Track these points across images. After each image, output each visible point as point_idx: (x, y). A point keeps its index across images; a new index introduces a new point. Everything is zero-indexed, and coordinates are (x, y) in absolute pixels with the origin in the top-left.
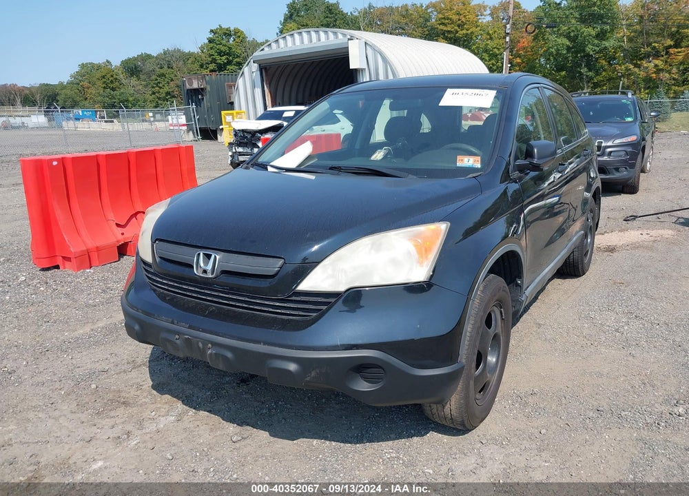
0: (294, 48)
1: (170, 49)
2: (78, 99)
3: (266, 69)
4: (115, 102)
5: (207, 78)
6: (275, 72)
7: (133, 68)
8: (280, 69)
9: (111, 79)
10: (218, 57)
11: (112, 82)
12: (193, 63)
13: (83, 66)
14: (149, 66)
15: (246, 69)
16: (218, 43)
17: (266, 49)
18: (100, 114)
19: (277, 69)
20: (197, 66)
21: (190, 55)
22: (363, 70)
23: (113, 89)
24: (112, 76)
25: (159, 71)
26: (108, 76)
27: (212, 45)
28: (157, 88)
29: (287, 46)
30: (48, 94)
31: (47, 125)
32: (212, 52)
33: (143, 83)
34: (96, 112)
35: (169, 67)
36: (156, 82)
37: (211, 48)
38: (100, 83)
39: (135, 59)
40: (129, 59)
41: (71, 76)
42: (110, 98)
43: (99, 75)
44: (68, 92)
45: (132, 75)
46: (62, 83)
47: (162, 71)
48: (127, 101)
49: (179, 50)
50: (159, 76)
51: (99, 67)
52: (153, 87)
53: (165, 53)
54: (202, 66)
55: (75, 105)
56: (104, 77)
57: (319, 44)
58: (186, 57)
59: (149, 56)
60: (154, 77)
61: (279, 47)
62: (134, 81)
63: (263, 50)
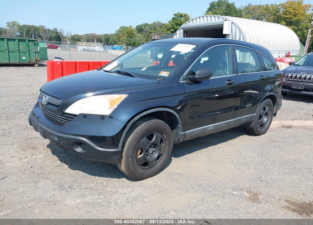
0: (200, 23)
1: (156, 22)
2: (117, 41)
3: (186, 32)
4: (131, 43)
5: (161, 35)
6: (191, 34)
7: (140, 29)
8: (194, 33)
9: (131, 33)
10: (175, 26)
11: (131, 35)
12: (165, 28)
13: (121, 27)
14: (147, 29)
15: (178, 32)
16: (176, 20)
17: (188, 23)
18: (123, 48)
19: (193, 32)
20: (166, 29)
21: (164, 24)
22: (229, 35)
23: (131, 38)
24: (131, 32)
25: (150, 31)
26: (130, 32)
27: (174, 20)
28: (148, 38)
29: (197, 22)
30: (107, 38)
31: (103, 51)
32: (173, 24)
33: (143, 36)
34: (122, 47)
35: (154, 30)
36: (148, 35)
37: (173, 22)
38: (126, 35)
39: (142, 25)
40: (139, 25)
41: (116, 31)
42: (129, 42)
43: (126, 31)
44: (114, 38)
45: (139, 32)
46: (112, 34)
47: (151, 31)
48: (136, 43)
49: (160, 22)
50: (150, 33)
51: (127, 28)
52: (146, 38)
53: (154, 23)
54: (168, 30)
55: (115, 43)
56: (128, 32)
57: (211, 22)
58: (162, 25)
59: (147, 24)
60: (147, 33)
61: (193, 23)
62: (140, 35)
63: (186, 24)
